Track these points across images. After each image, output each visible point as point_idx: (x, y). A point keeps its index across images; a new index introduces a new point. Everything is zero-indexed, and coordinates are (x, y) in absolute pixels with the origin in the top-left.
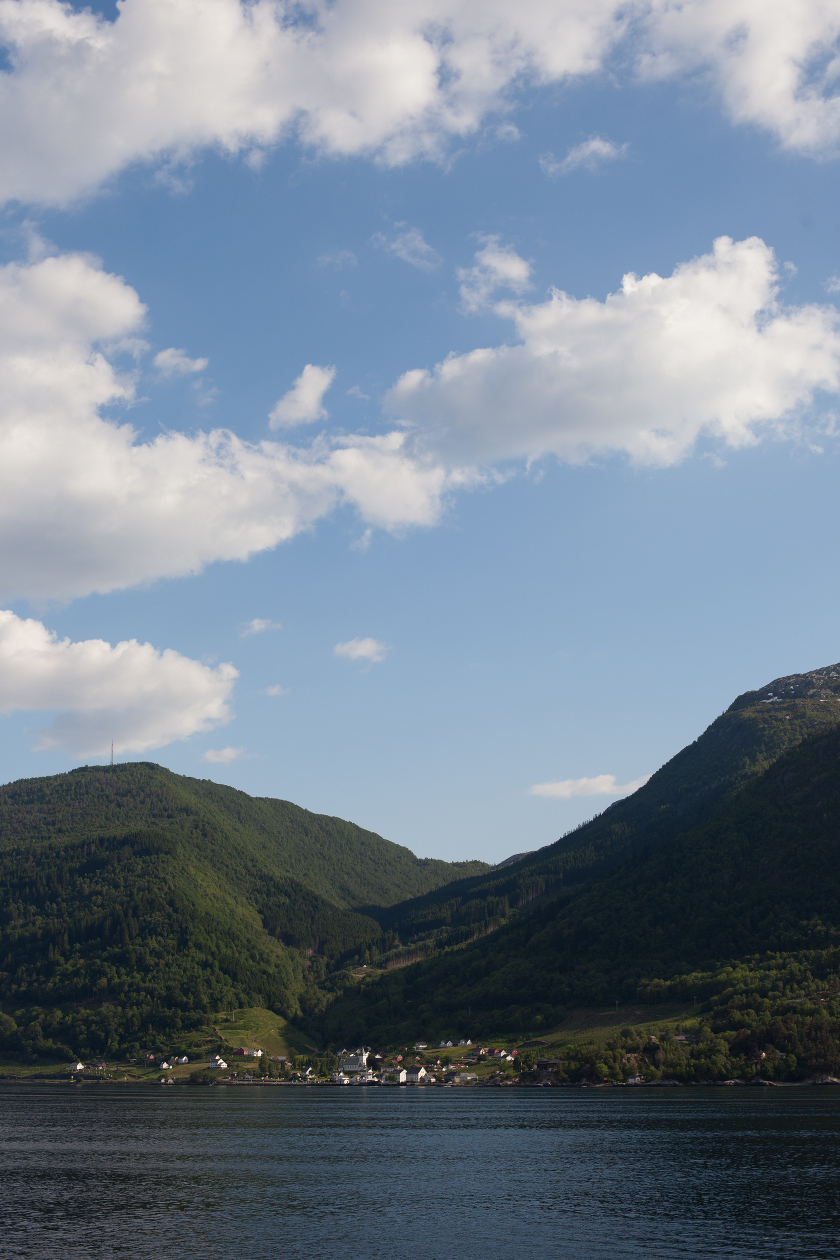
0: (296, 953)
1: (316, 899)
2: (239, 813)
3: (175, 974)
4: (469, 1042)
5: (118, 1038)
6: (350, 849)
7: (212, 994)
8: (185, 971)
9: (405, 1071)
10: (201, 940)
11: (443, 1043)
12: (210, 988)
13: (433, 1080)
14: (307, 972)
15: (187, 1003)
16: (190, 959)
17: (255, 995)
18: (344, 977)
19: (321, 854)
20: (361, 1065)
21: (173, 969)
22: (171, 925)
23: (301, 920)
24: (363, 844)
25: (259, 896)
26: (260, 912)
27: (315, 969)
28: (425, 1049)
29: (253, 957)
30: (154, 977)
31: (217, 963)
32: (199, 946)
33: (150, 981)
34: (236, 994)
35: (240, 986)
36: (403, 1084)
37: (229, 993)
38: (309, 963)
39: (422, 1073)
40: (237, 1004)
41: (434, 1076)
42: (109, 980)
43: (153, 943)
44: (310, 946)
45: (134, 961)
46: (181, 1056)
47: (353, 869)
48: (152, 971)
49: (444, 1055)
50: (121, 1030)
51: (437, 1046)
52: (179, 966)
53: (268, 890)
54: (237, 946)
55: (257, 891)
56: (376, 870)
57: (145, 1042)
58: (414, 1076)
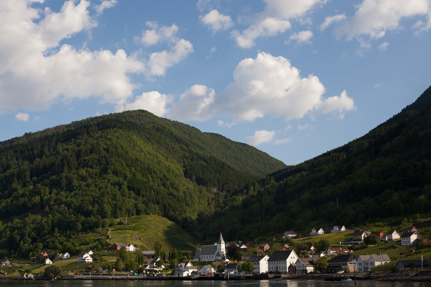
0: (204, 189)
1: (224, 164)
2: (190, 135)
3: (92, 191)
4: (343, 229)
5: (30, 240)
6: (252, 157)
7: (115, 205)
8: (99, 189)
9: (267, 257)
10: (120, 168)
11: (314, 231)
12: (115, 200)
13: (310, 269)
14: (210, 201)
15: (92, 211)
16: (106, 181)
17: (151, 205)
18: (233, 200)
19: (236, 157)
20: (218, 255)
21: (91, 188)
22: (99, 160)
23: (212, 172)
24: (258, 155)
25: (186, 160)
26: (184, 166)
27: (217, 198)
28: (295, 238)
29: (164, 185)
30: (75, 194)
31: (125, 183)
32: (115, 173)
33: (72, 197)
34: (135, 205)
35: (140, 199)
36: (264, 276)
37: (130, 203)
38: (213, 196)
39: (292, 258)
40: (135, 212)
41: (312, 263)
42: (41, 198)
43: (83, 172)
44: (214, 186)
45: (64, 184)
46: (64, 253)
47: (253, 166)
48: (76, 190)
49: (317, 241)
50: (33, 234)
51: (308, 234)
52: (96, 186)
53: (192, 157)
54: (152, 177)
55: (186, 158)
56: (265, 167)
57: (48, 242)
58: (279, 264)
